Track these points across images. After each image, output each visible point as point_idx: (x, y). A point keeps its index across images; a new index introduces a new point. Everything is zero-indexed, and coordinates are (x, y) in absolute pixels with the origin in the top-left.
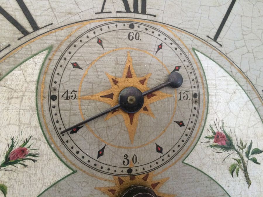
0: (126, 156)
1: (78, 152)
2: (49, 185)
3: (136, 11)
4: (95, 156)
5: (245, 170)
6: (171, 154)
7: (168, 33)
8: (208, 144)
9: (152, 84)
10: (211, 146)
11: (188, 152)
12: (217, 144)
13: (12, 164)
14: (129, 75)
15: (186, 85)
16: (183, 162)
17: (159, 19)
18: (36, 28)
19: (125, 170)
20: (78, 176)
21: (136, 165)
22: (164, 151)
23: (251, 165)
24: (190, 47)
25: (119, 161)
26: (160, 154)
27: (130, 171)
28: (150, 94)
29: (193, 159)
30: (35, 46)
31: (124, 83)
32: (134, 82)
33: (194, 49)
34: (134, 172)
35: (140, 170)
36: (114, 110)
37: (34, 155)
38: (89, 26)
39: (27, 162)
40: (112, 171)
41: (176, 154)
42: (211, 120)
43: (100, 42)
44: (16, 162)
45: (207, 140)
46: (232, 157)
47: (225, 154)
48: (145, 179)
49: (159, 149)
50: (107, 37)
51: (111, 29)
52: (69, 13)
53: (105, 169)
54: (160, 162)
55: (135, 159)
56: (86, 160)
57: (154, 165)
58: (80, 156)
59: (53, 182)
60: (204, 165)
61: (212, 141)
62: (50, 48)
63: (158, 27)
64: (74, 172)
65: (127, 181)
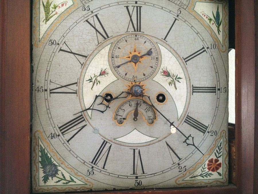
0: (134, 76)
1: (119, 74)
2: (111, 82)
3: (137, 31)
4: (124, 75)
5: (175, 84)
6: (148, 76)
7: (148, 38)
8: (161, 74)
9: (142, 54)
10: (162, 75)
11: (154, 76)
12: (164, 74)
13: (101, 75)
14: (135, 51)
15: (154, 54)
16: (152, 79)
17: (145, 33)
18: (108, 37)
19: (133, 80)
20: (119, 81)
21: (137, 79)
22: (146, 76)
23: (177, 83)
24: (155, 42)
25: (131, 77)
26: (144, 76)
27: (135, 81)
28: (142, 57)
29: (156, 79)
30: (108, 42)
31: (133, 54)
32: (136, 53)
33: (157, 43)
34: (136, 81)
35: (138, 81)
36: (130, 62)
37: (107, 73)
38: (123, 36)
39: (105, 75)
40: (129, 80)
41: (150, 77)
42: (162, 66)
43: (126, 41)
44: (103, 75)
45: (161, 73)
46: (170, 79)
47: (167, 78)
48: (139, 83)
49: (144, 75)
50: (128, 39)
51: (130, 37)
52: (118, 33)
53: (127, 79)
54: (144, 79)
55: (136, 77)
56: (122, 76)
57: (142, 80)
58: (120, 75)
59: (112, 81)
60: (159, 81)
61: (162, 73)
62: (112, 43)
63: (145, 36)
64: (118, 79)
65: (134, 83)
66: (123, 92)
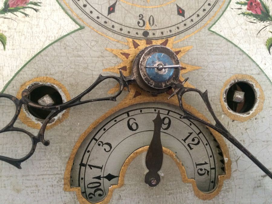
0: (141, 17)
1: (85, 6)
2: (53, 39)
4: (105, 12)
6: (195, 18)
8: (240, 11)
10: (244, 14)
11: (216, 18)
12: (250, 12)
13: (12, 11)
16: (209, 29)
19: (141, 33)
20: (86, 34)
21: (153, 27)
22: (187, 15)
25: (133, 21)
26: (181, 18)
27: (146, 34)
34: (151, 36)
35: (158, 34)
37: (35, 4)
39: (28, 11)
40: (125, 31)
41: (201, 20)
44: (16, 10)
45: (239, 6)
46: (269, 30)
47: (260, 25)
48: (164, 45)
49: (181, 12)
53: (117, 28)
54: (182, 28)
55: (152, 20)
56: (95, 15)
57: (174, 30)
58: (88, 9)
59: (58, 36)
60: (235, 35)
61: (245, 8)
64: (82, 28)
65: (142, 45)
66: (101, 79)
